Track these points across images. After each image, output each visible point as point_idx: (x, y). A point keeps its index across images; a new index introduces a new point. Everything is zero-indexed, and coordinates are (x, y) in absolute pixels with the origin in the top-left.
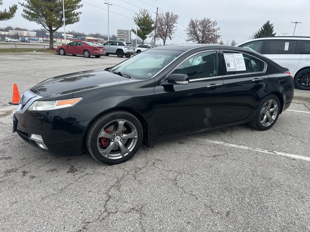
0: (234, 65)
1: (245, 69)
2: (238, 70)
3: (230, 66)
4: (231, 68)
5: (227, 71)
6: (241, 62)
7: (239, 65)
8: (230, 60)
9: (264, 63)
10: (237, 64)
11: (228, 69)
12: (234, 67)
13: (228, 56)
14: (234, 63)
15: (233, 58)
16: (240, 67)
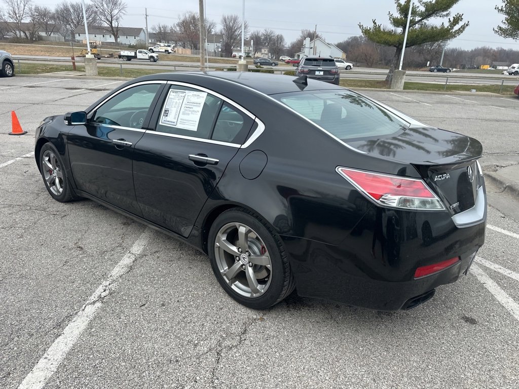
0: (176, 115)
1: (195, 128)
2: (179, 126)
3: (167, 116)
4: (168, 120)
5: (160, 123)
6: (194, 111)
7: (185, 117)
8: (174, 104)
9: (257, 125)
10: (184, 114)
11: (163, 120)
12: (175, 118)
13: (174, 94)
14: (177, 111)
15: (181, 101)
16: (186, 120)
